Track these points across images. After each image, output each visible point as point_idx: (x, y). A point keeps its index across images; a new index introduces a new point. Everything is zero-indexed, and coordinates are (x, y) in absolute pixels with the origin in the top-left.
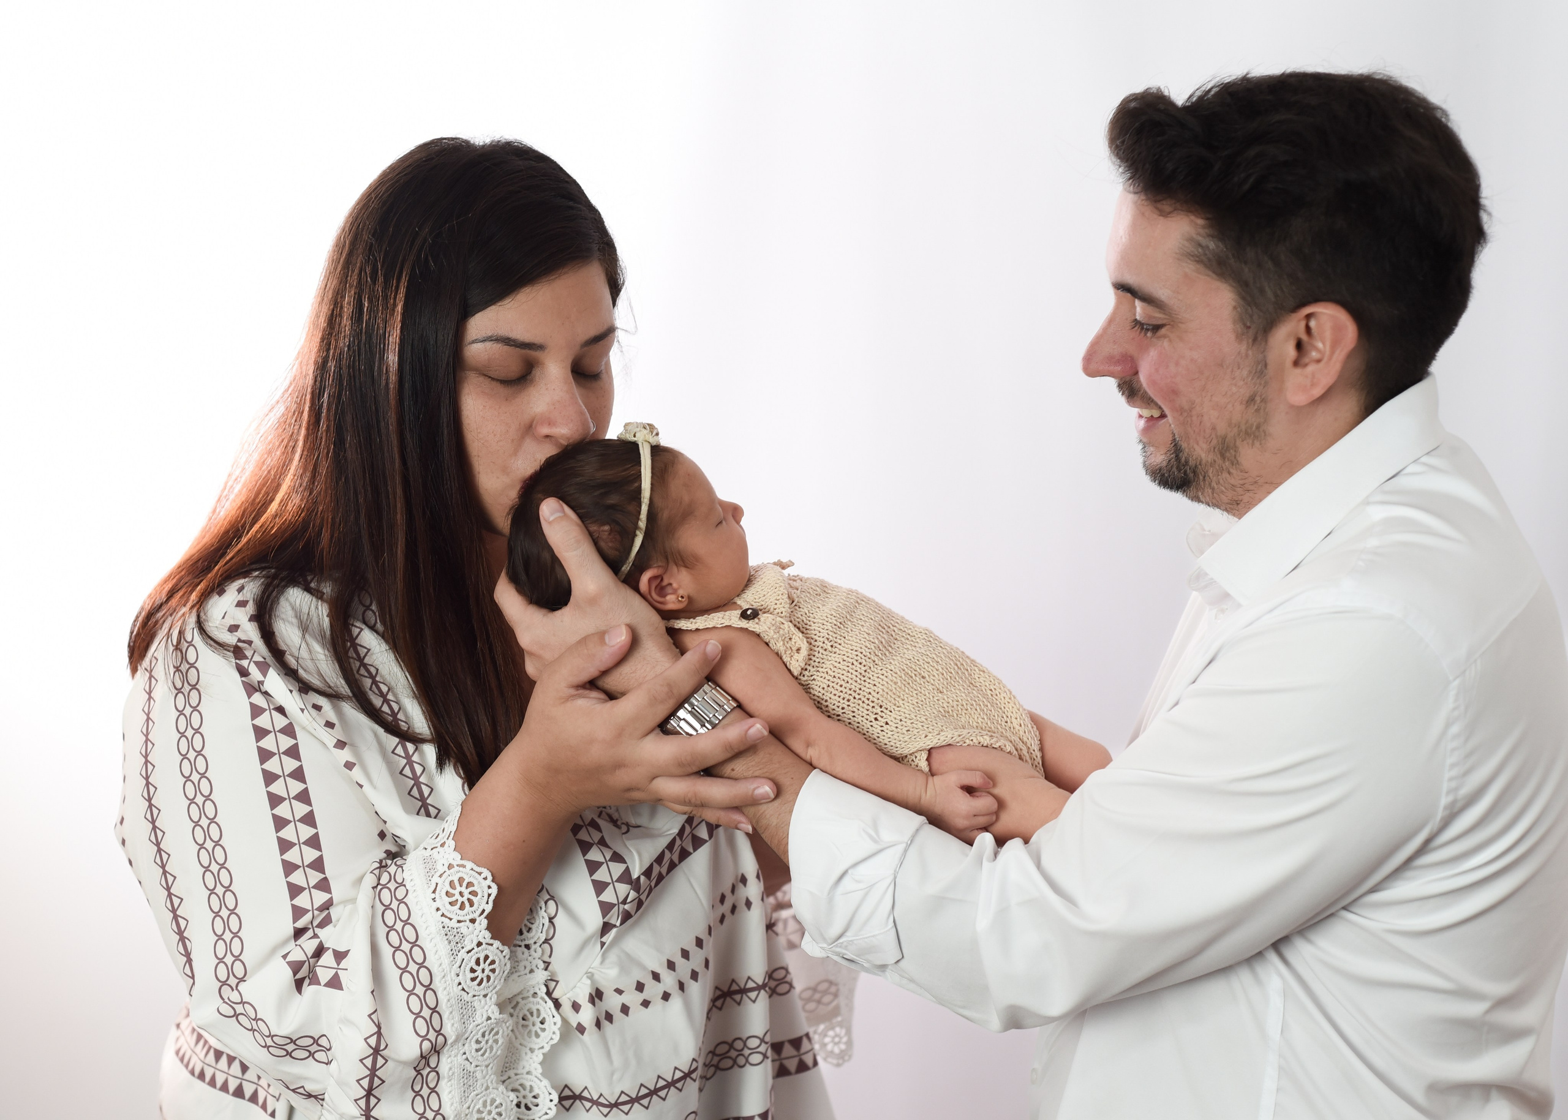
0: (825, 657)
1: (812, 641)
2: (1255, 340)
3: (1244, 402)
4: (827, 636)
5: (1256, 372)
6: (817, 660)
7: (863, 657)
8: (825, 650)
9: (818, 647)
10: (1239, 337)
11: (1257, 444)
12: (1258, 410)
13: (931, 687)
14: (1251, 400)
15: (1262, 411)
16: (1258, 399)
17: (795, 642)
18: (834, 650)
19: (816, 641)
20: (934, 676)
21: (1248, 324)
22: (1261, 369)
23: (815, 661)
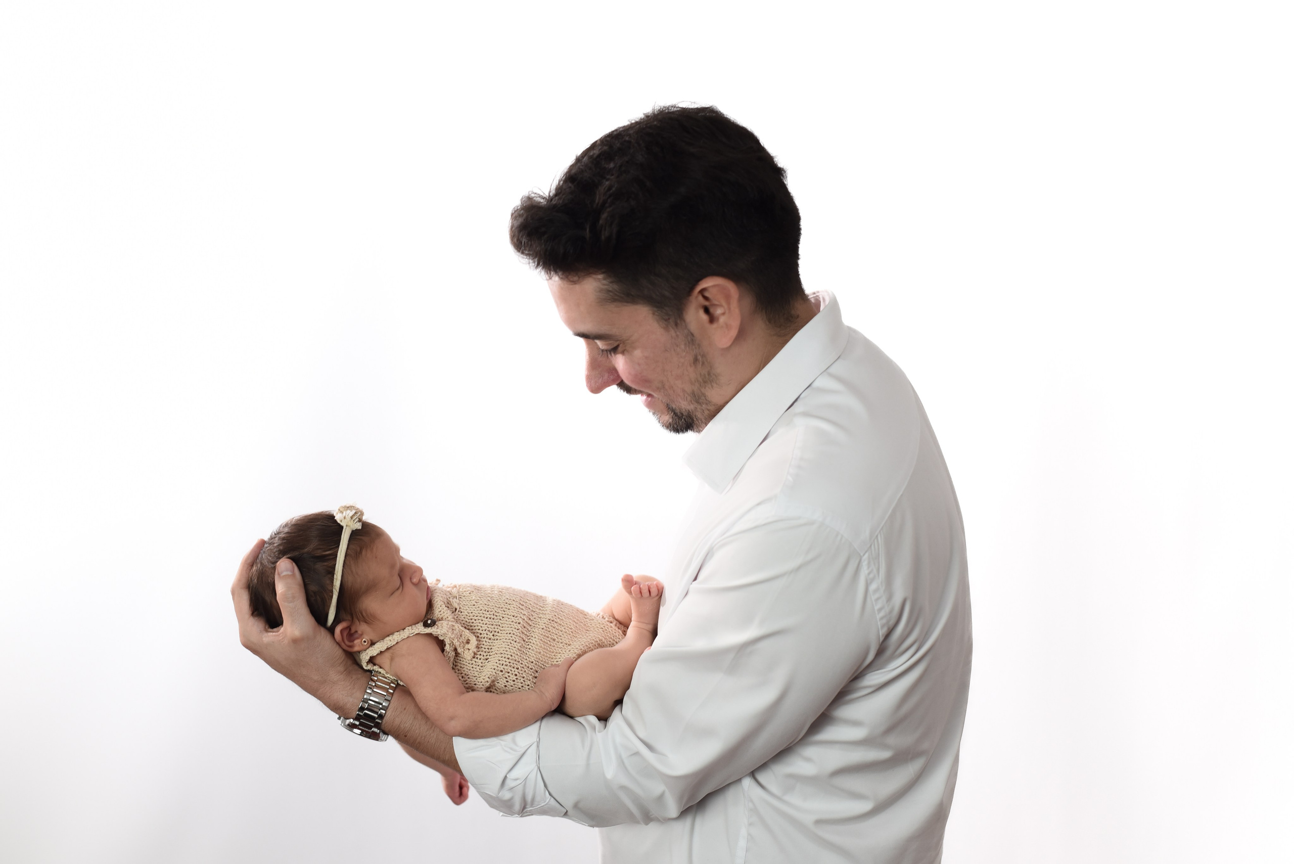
0: (491, 644)
1: (479, 635)
2: (676, 325)
3: (692, 365)
4: (488, 629)
5: (689, 343)
6: (487, 647)
7: (516, 637)
8: (490, 639)
9: (484, 638)
10: (666, 329)
11: (715, 385)
12: (703, 363)
13: (561, 645)
14: (696, 360)
15: (706, 363)
16: (699, 357)
17: (465, 637)
18: (496, 638)
19: (481, 634)
20: (560, 636)
21: (667, 317)
22: (691, 339)
23: (485, 648)
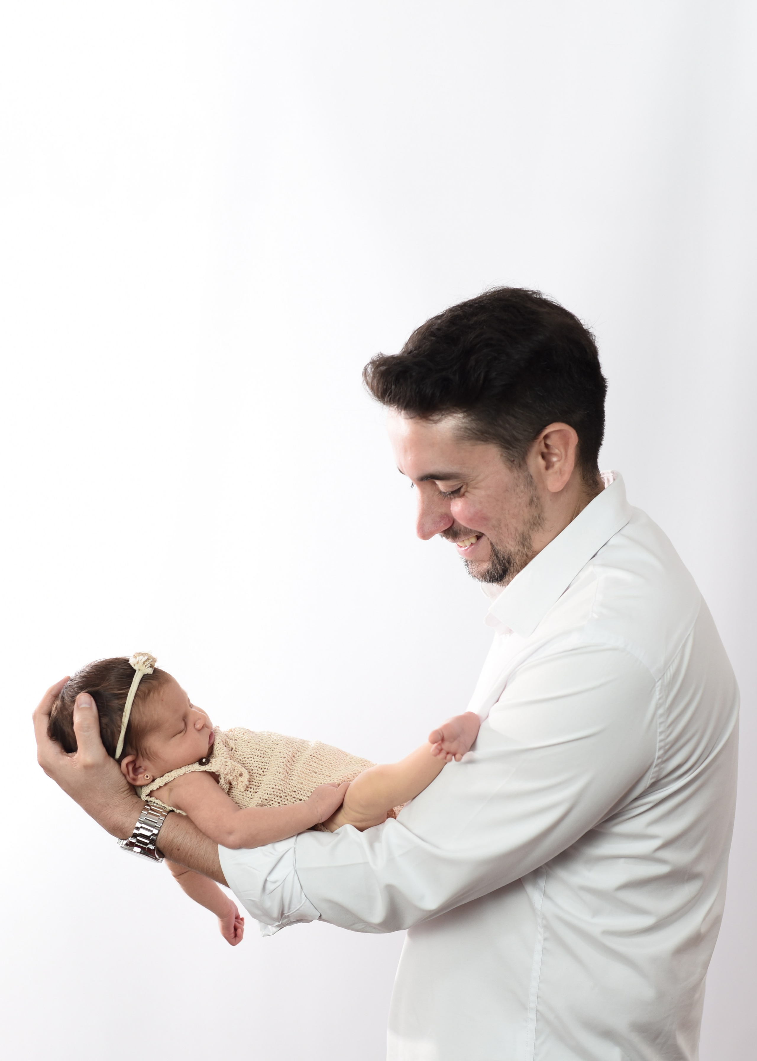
0: (261, 779)
1: (251, 771)
2: (520, 466)
3: (528, 505)
4: (259, 766)
5: (528, 484)
6: (257, 782)
8: (260, 775)
9: (255, 773)
10: (510, 469)
11: (541, 527)
12: (536, 506)
14: (531, 501)
15: (539, 505)
16: (535, 499)
17: (237, 772)
18: (265, 773)
19: (252, 770)
21: (512, 459)
22: (530, 482)
23: (255, 783)
